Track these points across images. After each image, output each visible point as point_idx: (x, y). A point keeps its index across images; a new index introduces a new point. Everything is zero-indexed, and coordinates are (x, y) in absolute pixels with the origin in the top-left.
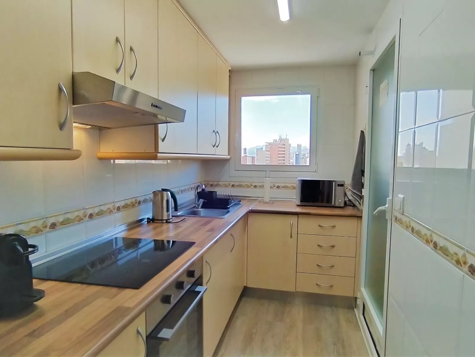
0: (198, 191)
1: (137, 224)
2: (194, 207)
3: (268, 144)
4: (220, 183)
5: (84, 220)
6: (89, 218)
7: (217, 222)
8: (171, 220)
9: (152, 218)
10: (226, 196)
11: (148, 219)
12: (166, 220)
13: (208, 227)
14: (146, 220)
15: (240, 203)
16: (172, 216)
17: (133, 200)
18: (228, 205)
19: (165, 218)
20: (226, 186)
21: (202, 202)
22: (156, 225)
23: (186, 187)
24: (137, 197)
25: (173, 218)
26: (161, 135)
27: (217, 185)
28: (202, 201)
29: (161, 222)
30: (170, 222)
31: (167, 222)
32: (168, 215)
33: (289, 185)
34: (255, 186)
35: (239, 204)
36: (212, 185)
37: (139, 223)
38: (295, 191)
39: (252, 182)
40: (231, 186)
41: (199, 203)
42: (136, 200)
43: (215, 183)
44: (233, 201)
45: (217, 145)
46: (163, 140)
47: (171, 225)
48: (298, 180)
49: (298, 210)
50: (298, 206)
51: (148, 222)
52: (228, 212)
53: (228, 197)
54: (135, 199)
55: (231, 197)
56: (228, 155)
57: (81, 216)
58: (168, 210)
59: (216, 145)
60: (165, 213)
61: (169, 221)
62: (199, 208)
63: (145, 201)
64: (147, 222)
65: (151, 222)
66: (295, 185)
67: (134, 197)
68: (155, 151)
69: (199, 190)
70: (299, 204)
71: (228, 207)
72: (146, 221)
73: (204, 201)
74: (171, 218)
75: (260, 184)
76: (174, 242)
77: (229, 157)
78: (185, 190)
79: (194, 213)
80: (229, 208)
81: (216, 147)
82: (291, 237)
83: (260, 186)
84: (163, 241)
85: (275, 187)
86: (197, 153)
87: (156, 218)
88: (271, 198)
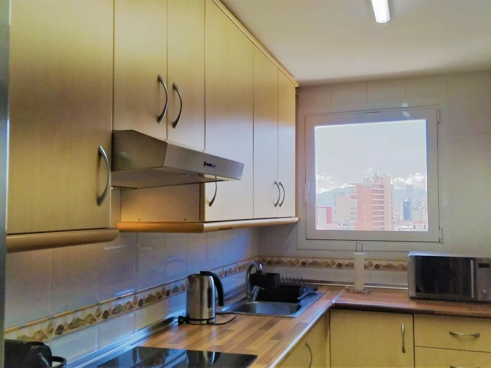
0: (251, 274)
1: (163, 328)
2: (245, 298)
3: (354, 186)
4: (282, 259)
5: (97, 321)
6: (103, 318)
7: (283, 324)
8: (214, 320)
9: (185, 316)
10: (294, 280)
11: (180, 317)
12: (208, 320)
13: (272, 332)
14: (177, 320)
15: (316, 292)
16: (216, 314)
17: (160, 290)
18: (299, 296)
19: (206, 316)
20: (292, 264)
21: (257, 290)
22: (191, 328)
23: (232, 267)
24: (165, 284)
25: (217, 316)
26: (208, 197)
27: (279, 263)
28: (256, 288)
29: (199, 322)
30: (212, 324)
31: (208, 323)
32: (210, 313)
33: (395, 264)
34: (340, 266)
35: (314, 294)
36: (270, 263)
37: (166, 326)
38: (405, 273)
39: (334, 259)
40: (299, 264)
41: (254, 291)
42: (164, 289)
43: (276, 260)
44: (305, 290)
45: (280, 202)
46: (210, 204)
47: (214, 328)
48: (410, 256)
49: (412, 306)
50: (412, 298)
51: (180, 323)
52: (299, 308)
53: (298, 283)
54: (162, 288)
55: (302, 283)
56: (296, 216)
57: (94, 315)
58: (210, 305)
59: (278, 204)
60: (206, 310)
61: (211, 321)
62: (253, 301)
63: (176, 290)
64: (177, 324)
65: (184, 322)
66: (405, 264)
67: (161, 285)
68: (200, 221)
69: (253, 271)
70: (414, 295)
71: (299, 298)
72: (176, 322)
73: (260, 290)
74: (214, 317)
75: (346, 262)
76: (218, 354)
77: (296, 219)
78: (230, 271)
79: (245, 309)
80: (300, 300)
81: (279, 206)
82: (404, 351)
83: (347, 265)
84: (201, 353)
85: (372, 267)
86: (252, 218)
87: (192, 317)
88: (366, 284)
